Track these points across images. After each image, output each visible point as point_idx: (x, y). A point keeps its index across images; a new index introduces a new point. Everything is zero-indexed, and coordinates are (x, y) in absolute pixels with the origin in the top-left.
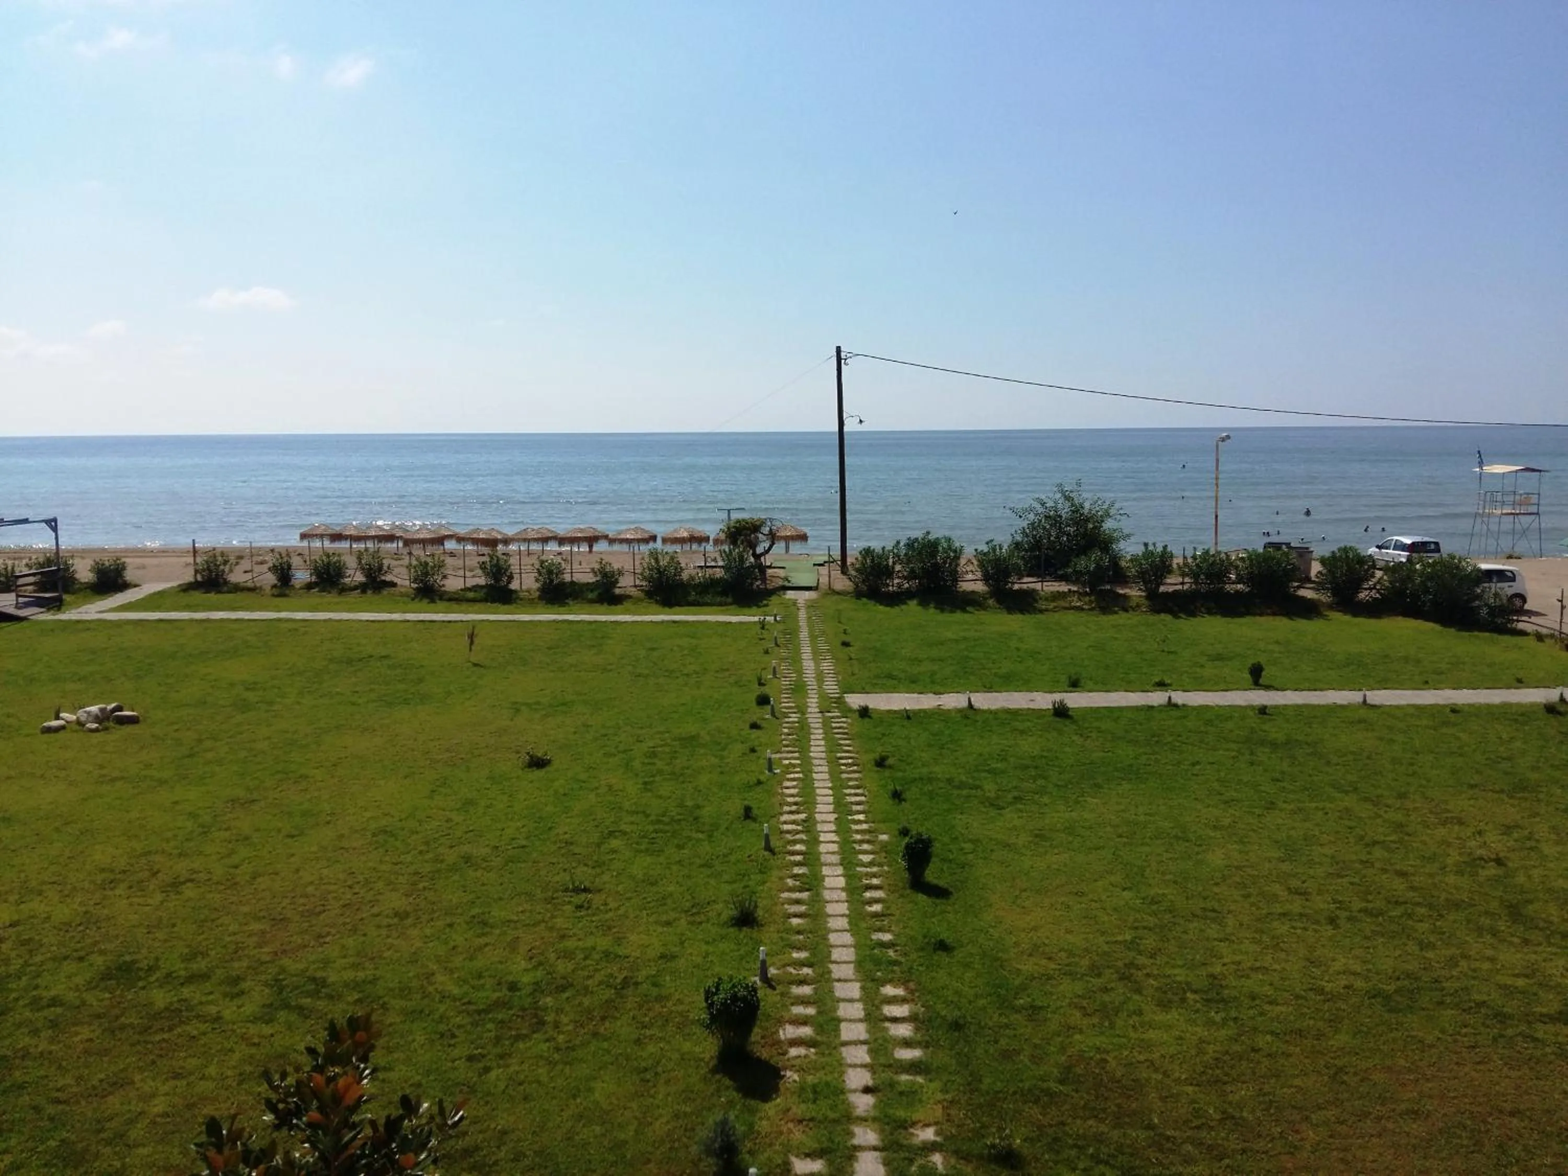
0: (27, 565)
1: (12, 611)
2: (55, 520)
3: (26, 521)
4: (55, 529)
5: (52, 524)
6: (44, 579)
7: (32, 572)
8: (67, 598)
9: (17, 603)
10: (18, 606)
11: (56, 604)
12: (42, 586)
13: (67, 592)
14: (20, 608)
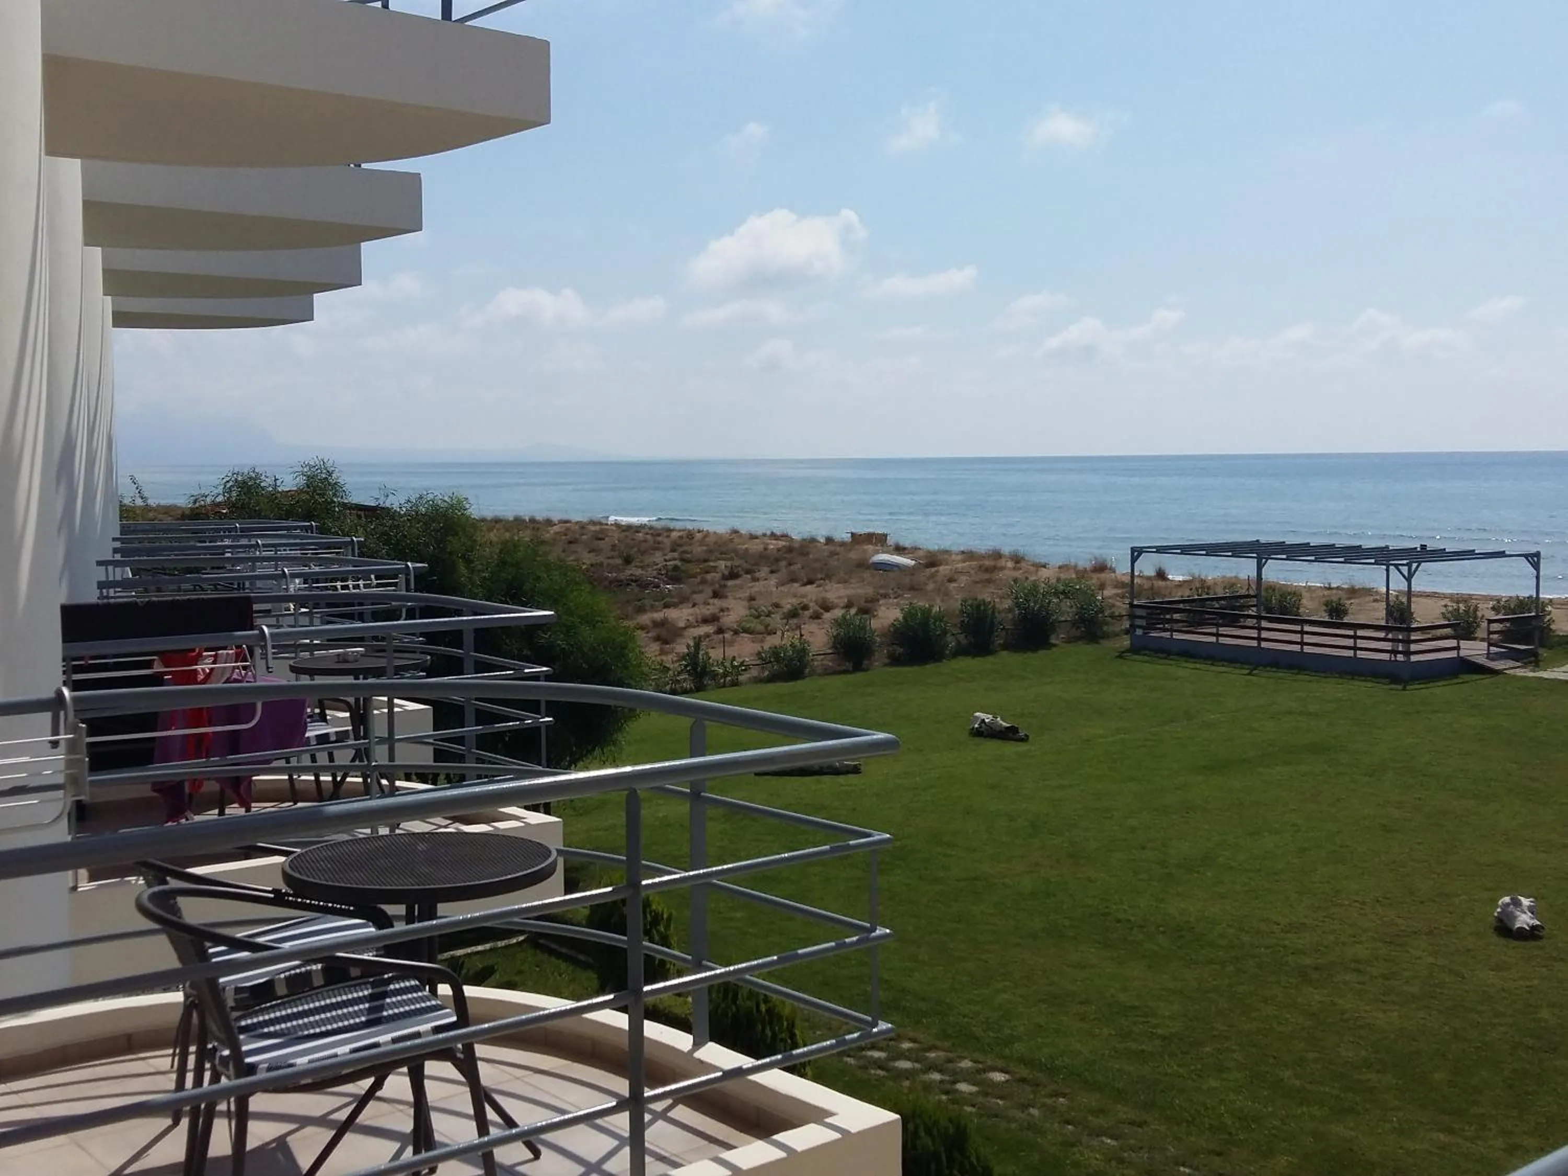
0: (1493, 608)
1: (1483, 661)
2: (1538, 555)
3: (1501, 554)
4: (1536, 566)
5: (1534, 559)
6: (1512, 628)
7: (1500, 617)
8: (1543, 653)
9: (1488, 654)
10: (1489, 656)
11: (1531, 659)
12: (1508, 636)
13: (1542, 645)
14: (1493, 660)
